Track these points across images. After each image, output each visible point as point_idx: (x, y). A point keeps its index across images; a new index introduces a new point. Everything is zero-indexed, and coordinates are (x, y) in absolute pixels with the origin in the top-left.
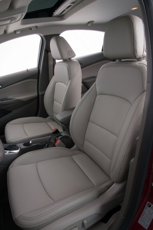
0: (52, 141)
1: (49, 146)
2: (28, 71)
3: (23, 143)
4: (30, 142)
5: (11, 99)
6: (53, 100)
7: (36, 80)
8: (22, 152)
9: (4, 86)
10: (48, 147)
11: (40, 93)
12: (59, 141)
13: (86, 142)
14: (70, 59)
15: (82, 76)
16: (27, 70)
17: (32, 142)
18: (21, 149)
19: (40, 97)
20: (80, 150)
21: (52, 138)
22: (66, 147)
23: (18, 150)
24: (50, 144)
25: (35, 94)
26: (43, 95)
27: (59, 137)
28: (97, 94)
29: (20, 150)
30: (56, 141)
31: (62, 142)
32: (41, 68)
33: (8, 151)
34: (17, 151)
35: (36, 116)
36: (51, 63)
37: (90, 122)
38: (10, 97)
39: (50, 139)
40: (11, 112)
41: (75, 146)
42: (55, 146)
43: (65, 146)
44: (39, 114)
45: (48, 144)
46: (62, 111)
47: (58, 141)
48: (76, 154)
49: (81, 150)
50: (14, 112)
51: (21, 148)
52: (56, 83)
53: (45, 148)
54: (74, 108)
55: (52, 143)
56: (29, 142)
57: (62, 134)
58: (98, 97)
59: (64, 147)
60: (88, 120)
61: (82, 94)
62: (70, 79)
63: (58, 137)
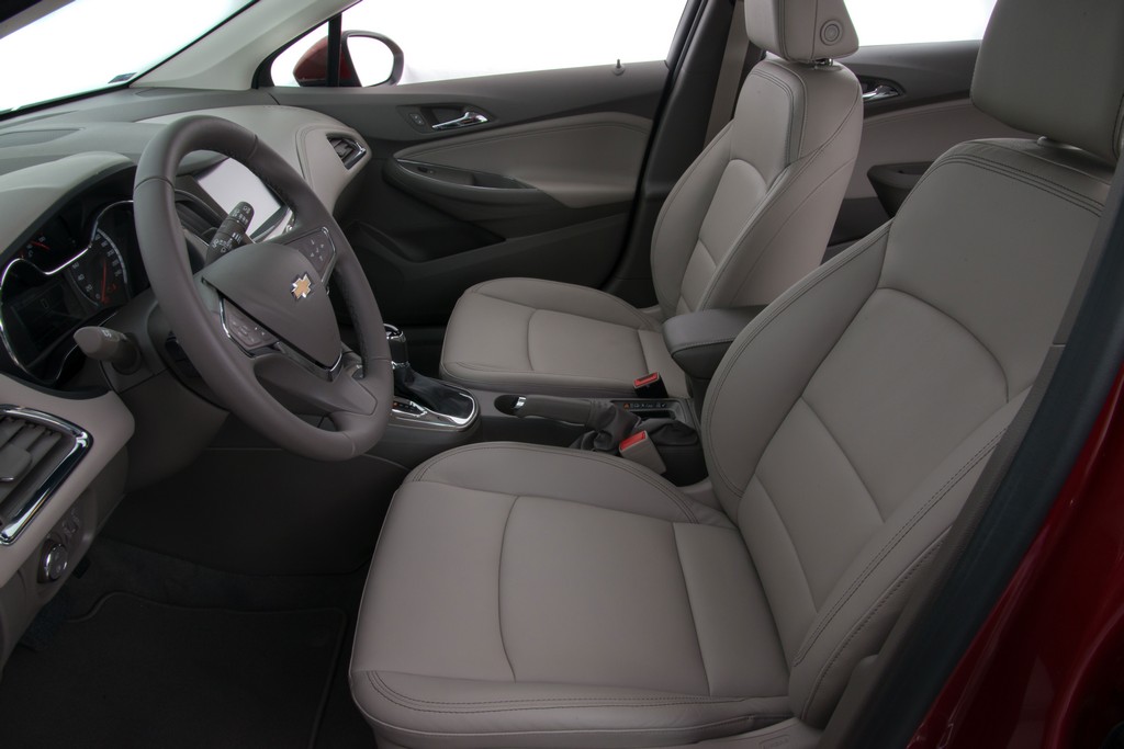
0: (614, 428)
1: (596, 444)
2: (619, 69)
3: (497, 395)
4: (520, 404)
5: (515, 184)
6: (694, 237)
7: (648, 123)
8: (480, 432)
9: (497, 122)
10: (589, 446)
11: (650, 189)
12: (640, 440)
13: (755, 485)
14: (823, 60)
15: (857, 161)
16: (619, 66)
17: (526, 402)
18: (478, 418)
19: (644, 207)
20: (722, 510)
21: (617, 414)
22: (663, 475)
23: (466, 417)
24: (603, 436)
25: (623, 187)
26: (659, 200)
27: (652, 422)
28: (880, 285)
29: (476, 418)
30: (628, 432)
31: (657, 445)
32: (683, 70)
33: (424, 411)
34: (461, 421)
35: (601, 286)
36: (735, 53)
37: (801, 404)
38: (512, 175)
39: (607, 416)
40: (504, 240)
41: (704, 487)
42: (619, 455)
43: (664, 469)
44: (616, 283)
45: (595, 435)
46: (703, 308)
47: (640, 435)
48: (697, 522)
49: (726, 512)
50: (514, 245)
51: (483, 413)
52: (732, 163)
53: (579, 448)
54: (758, 309)
55: (610, 435)
56: (517, 400)
57: (673, 409)
58: (880, 296)
59: (654, 470)
60: (797, 388)
61: (830, 245)
62: (787, 166)
63: (645, 416)
